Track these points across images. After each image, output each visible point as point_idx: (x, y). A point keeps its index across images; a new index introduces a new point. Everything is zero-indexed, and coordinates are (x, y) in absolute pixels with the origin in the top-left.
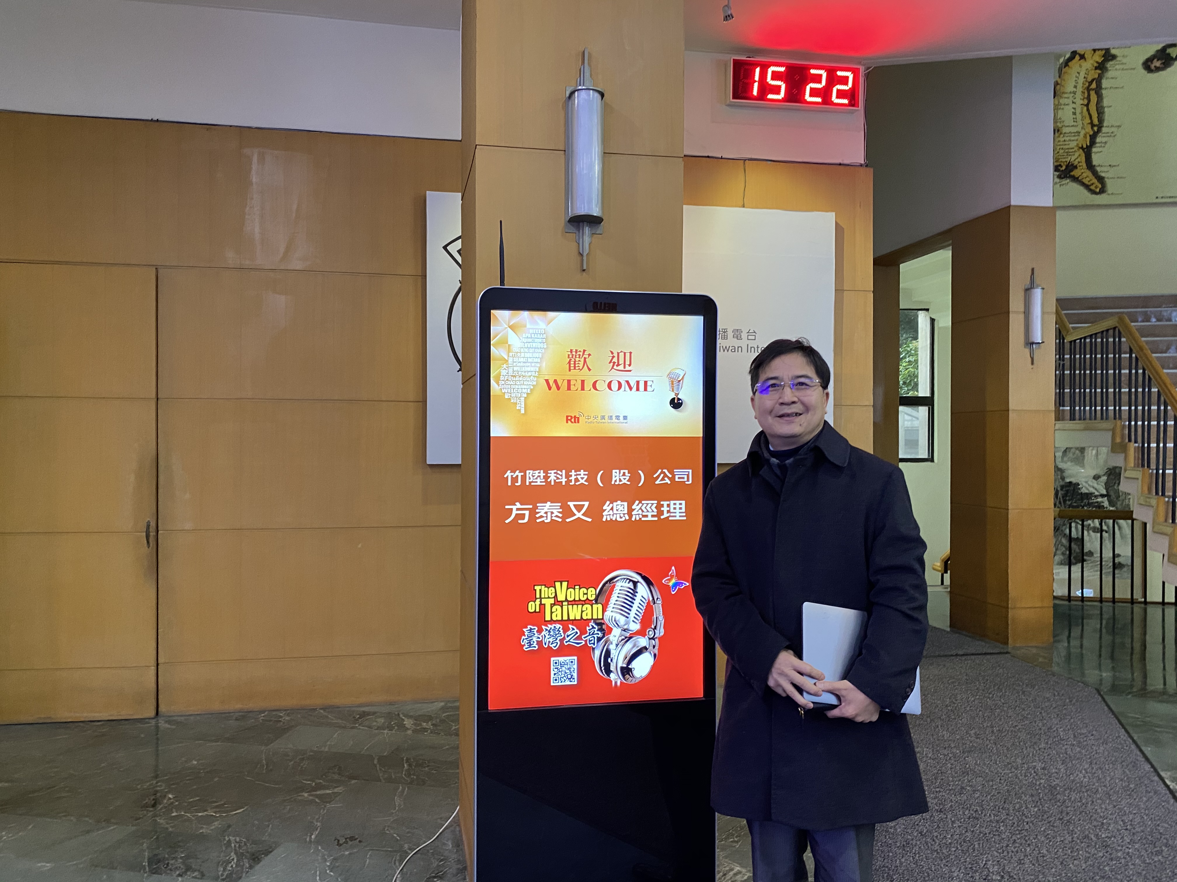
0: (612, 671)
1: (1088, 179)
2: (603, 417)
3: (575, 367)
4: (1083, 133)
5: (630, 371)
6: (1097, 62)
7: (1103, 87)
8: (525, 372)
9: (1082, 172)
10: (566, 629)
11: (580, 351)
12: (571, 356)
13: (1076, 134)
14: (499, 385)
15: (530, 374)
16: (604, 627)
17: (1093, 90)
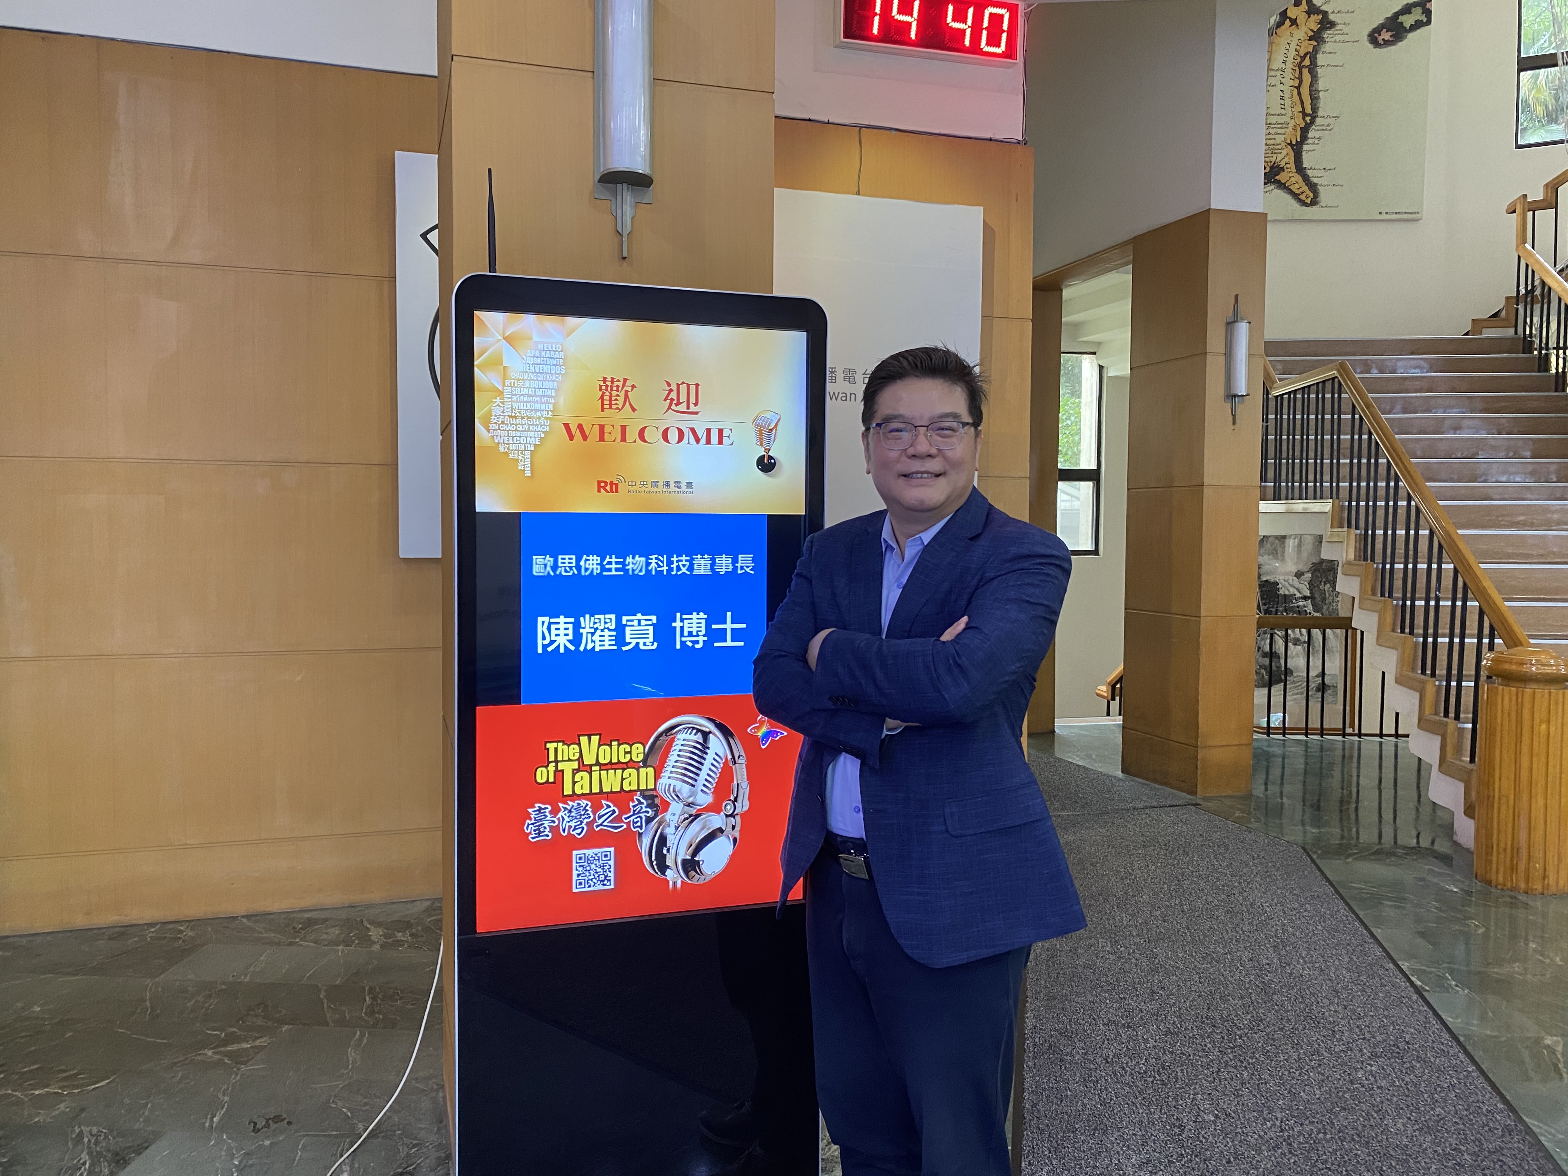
0: (668, 867)
1: (1297, 186)
2: (655, 484)
3: (610, 405)
4: (1292, 123)
5: (696, 413)
6: (1311, 30)
7: (1319, 63)
8: (531, 410)
9: (1290, 176)
10: (597, 807)
11: (618, 381)
12: (604, 388)
13: (1284, 126)
14: (489, 432)
15: (539, 414)
16: (657, 801)
17: (1306, 67)
